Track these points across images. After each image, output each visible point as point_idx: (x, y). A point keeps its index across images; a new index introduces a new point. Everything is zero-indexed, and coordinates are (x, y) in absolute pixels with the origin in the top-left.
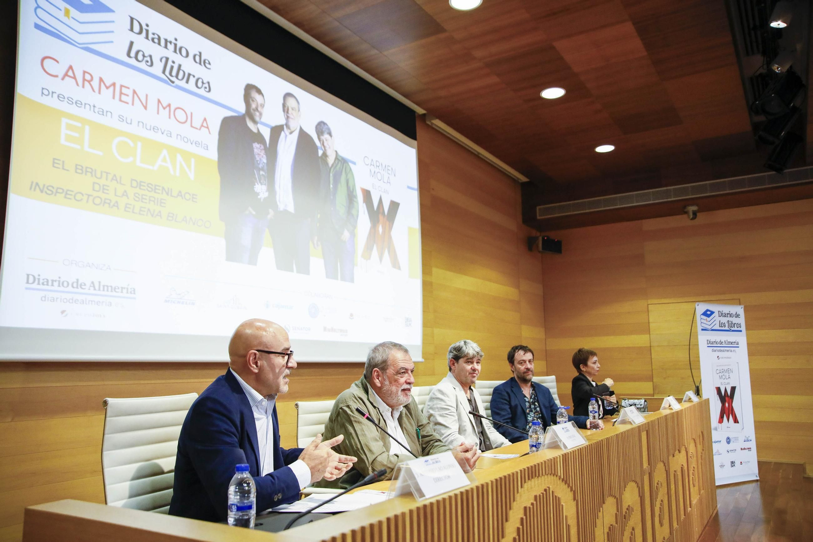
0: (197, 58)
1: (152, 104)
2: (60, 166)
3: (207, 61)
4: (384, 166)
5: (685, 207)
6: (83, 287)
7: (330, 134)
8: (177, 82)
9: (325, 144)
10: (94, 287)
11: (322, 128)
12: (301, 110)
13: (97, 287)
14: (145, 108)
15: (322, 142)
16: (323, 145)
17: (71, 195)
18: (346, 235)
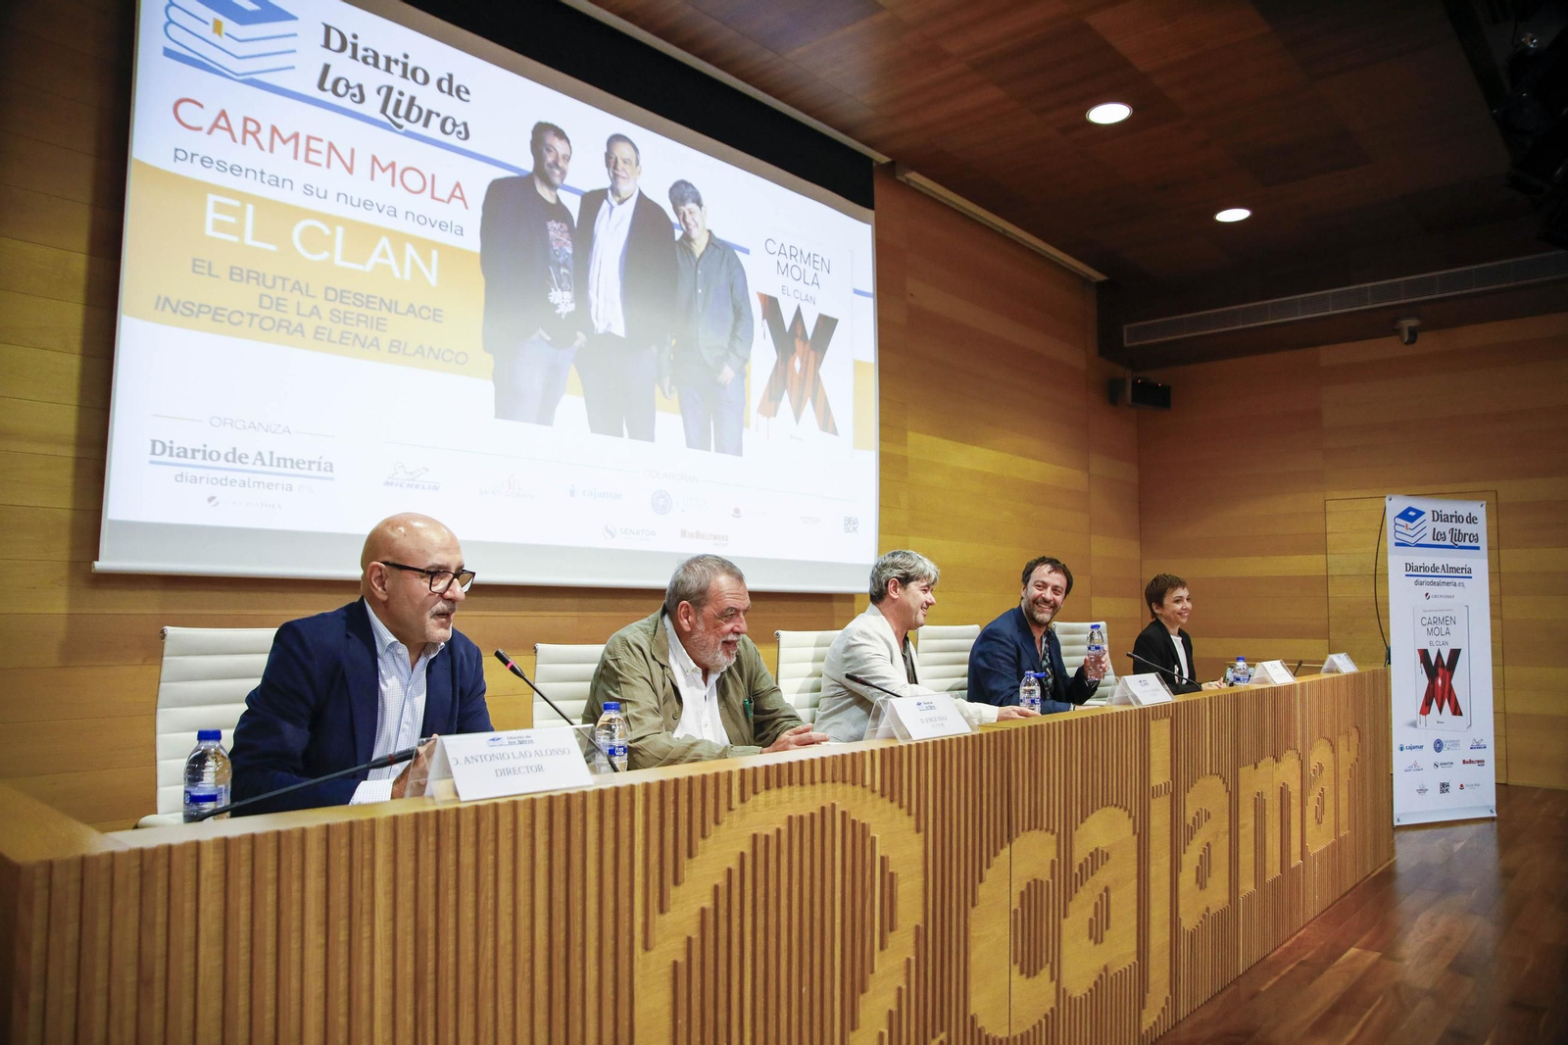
0: (445, 85)
1: (362, 165)
2: (206, 271)
3: (462, 89)
4: (806, 255)
5: (1394, 321)
6: (244, 460)
7: (699, 203)
8: (407, 126)
9: (689, 219)
10: (262, 459)
11: (682, 192)
12: (640, 163)
13: (267, 460)
14: (350, 170)
15: (681, 217)
16: (684, 220)
17: (223, 315)
18: (728, 373)
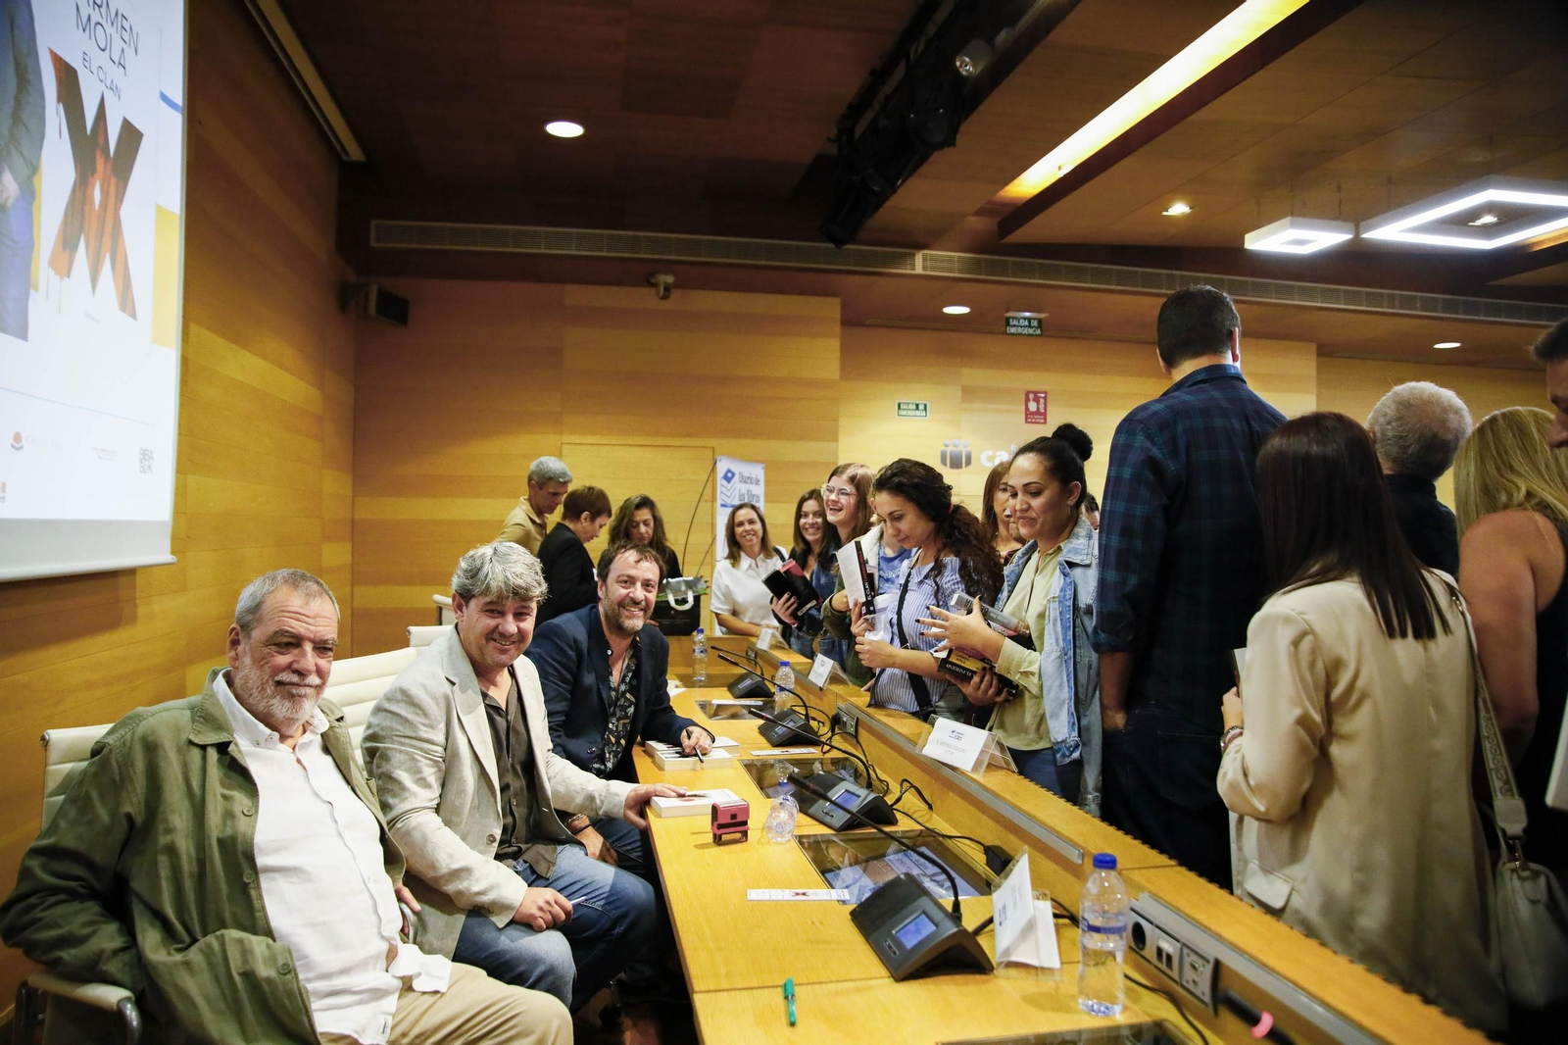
5: (653, 274)
18: (10, 187)
